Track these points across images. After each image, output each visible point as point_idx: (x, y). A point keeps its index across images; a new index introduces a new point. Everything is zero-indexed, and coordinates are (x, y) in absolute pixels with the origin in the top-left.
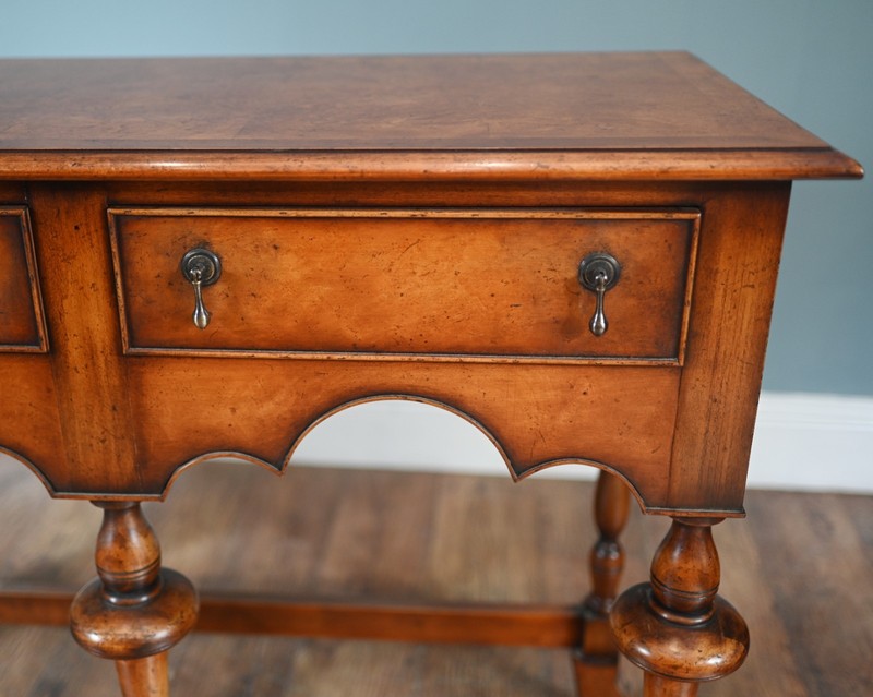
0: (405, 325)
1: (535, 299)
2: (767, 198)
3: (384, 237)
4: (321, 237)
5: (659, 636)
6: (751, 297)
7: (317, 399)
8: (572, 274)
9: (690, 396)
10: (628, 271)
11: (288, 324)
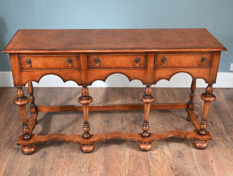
0: (184, 65)
1: (197, 62)
2: (219, 53)
3: (183, 56)
4: (177, 56)
5: (207, 97)
6: (217, 61)
7: (174, 73)
8: (201, 59)
9: (211, 71)
10: (206, 59)
11: (172, 65)
